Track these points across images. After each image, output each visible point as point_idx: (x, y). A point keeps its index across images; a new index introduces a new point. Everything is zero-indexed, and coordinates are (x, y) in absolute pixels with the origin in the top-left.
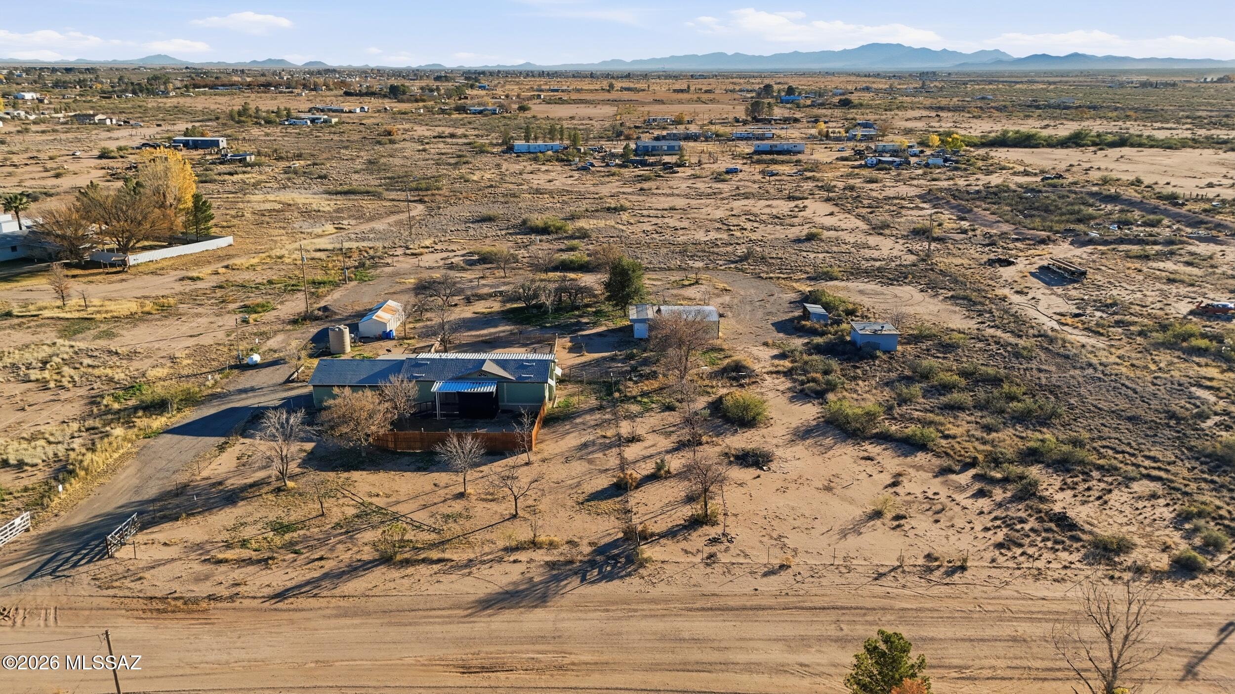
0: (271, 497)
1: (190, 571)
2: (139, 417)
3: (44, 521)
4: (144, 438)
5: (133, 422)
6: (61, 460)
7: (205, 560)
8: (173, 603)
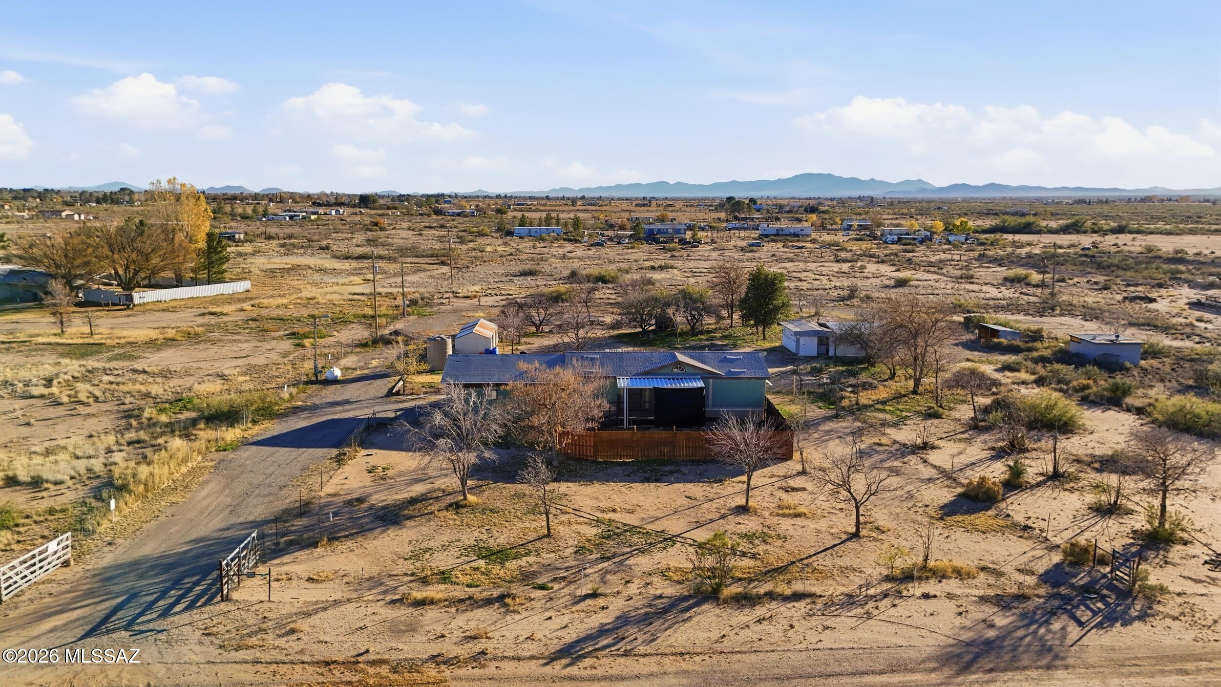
0: (450, 515)
1: (375, 618)
2: (200, 429)
3: (90, 552)
4: (217, 451)
5: (195, 435)
6: (98, 477)
7: (393, 602)
8: (371, 670)
